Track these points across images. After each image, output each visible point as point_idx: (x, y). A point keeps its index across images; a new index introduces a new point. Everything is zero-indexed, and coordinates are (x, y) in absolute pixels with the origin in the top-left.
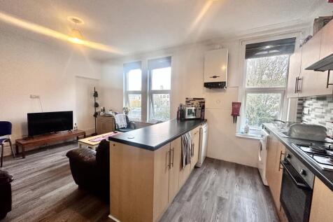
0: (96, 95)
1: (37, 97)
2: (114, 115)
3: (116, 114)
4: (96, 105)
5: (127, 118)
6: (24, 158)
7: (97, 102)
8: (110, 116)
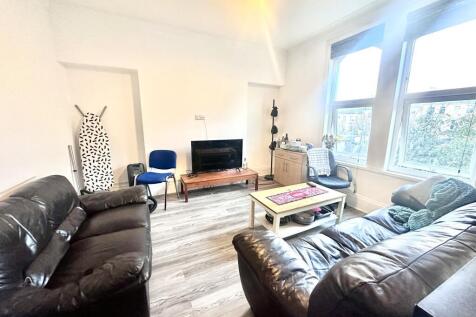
0: (275, 113)
1: (202, 118)
2: (305, 148)
3: (309, 147)
4: (274, 130)
5: (331, 156)
6: (186, 201)
7: (276, 124)
8: (298, 151)
